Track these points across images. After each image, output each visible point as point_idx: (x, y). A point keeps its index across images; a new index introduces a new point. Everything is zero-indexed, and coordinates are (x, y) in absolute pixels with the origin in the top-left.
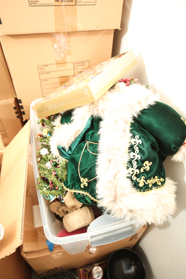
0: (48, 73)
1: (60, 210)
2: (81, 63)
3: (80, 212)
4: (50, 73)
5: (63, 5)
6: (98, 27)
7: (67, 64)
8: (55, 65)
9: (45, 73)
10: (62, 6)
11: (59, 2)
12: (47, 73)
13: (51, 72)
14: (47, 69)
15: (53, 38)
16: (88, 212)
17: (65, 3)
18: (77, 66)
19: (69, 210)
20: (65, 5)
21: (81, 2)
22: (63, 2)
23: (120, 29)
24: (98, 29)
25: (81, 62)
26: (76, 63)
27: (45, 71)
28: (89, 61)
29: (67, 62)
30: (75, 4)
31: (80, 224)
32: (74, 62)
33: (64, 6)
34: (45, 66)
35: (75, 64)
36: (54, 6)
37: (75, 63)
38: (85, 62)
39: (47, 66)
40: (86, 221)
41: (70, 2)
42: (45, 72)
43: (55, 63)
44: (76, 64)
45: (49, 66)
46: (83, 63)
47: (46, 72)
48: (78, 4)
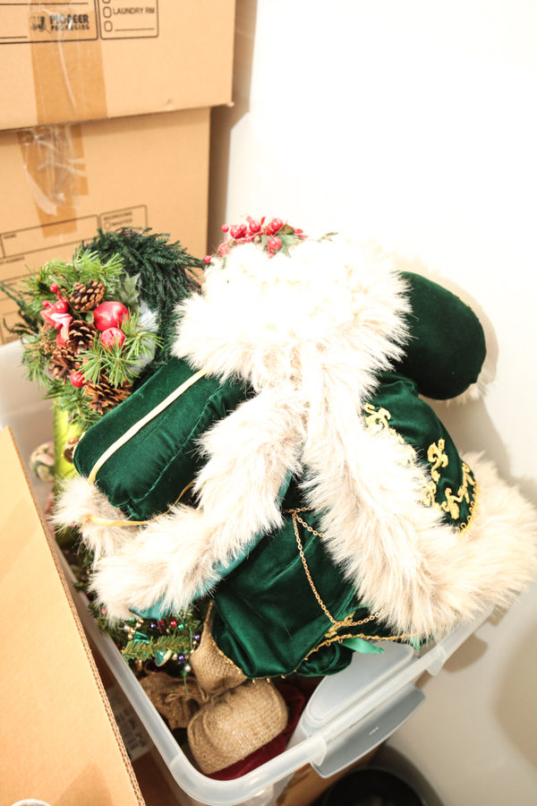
0: (17, 258)
1: (169, 699)
2: (121, 216)
3: (251, 700)
4: (23, 258)
5: (59, 38)
6: (169, 102)
7: (78, 222)
8: (40, 231)
9: (5, 260)
10: (56, 41)
11: (45, 32)
12: (13, 261)
13: (26, 256)
14: (11, 247)
15: (27, 144)
16: (270, 696)
17: (66, 32)
18: (107, 226)
19: (203, 697)
20: (64, 39)
21: (114, 28)
22: (60, 32)
23: (231, 104)
24: (170, 108)
25: (121, 213)
26: (106, 216)
27: (7, 254)
28: (145, 206)
29: (78, 216)
30: (95, 37)
31: (254, 742)
32: (98, 214)
33: (61, 41)
34: (6, 238)
35: (103, 222)
36: (29, 45)
37: (103, 217)
38: (134, 211)
39: (13, 236)
40: (271, 728)
41: (82, 31)
42: (5, 257)
43: (39, 224)
44: (105, 219)
45: (18, 234)
46: (127, 214)
47: (10, 257)
48: (105, 35)
